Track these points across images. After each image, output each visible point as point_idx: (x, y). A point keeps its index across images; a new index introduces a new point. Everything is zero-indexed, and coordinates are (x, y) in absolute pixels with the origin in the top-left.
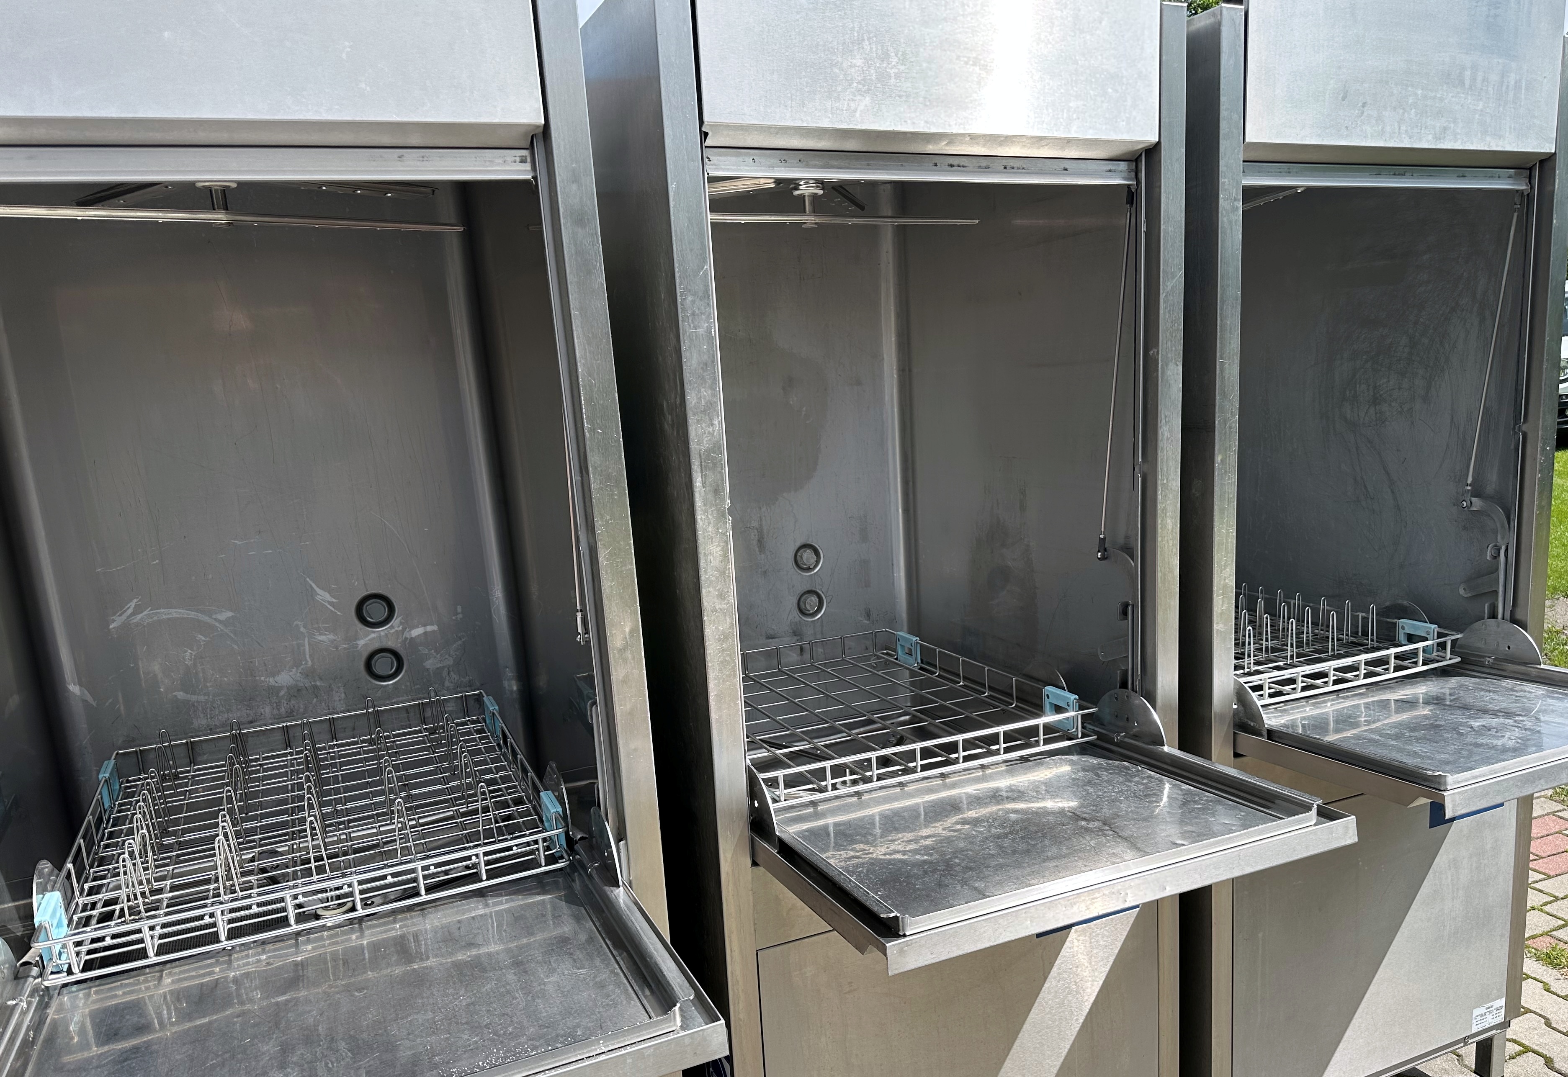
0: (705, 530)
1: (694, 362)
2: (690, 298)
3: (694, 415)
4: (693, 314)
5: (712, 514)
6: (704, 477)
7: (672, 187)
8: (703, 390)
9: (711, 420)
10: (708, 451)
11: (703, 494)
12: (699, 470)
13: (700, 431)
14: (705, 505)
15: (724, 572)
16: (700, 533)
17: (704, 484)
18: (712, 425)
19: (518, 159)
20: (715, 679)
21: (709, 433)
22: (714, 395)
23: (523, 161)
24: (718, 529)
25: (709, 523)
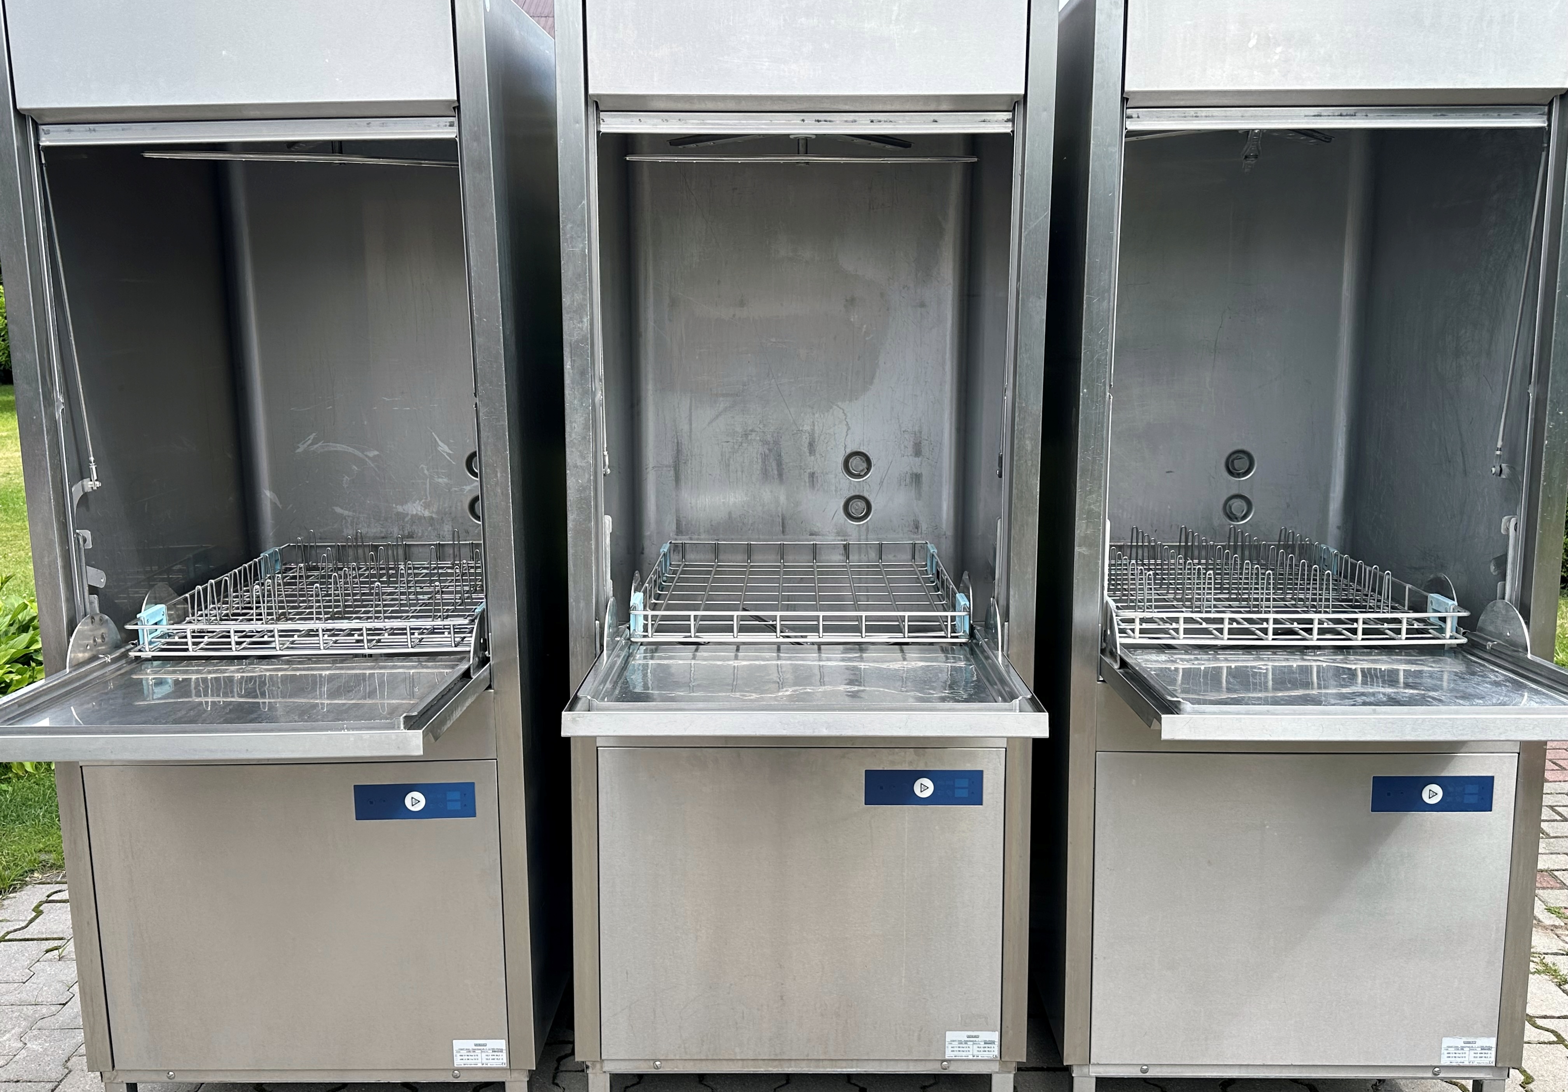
0: (571, 403)
1: (570, 273)
2: (569, 226)
3: (568, 313)
4: (572, 237)
5: (578, 391)
6: (573, 361)
7: (560, 142)
8: (576, 295)
9: (581, 318)
10: (577, 342)
11: (572, 375)
12: (569, 356)
13: (572, 326)
14: (573, 383)
15: (585, 438)
16: (567, 405)
17: (573, 367)
18: (582, 322)
19: (448, 124)
20: (573, 521)
21: (579, 328)
22: (584, 299)
23: (452, 125)
24: (582, 403)
25: (575, 398)
